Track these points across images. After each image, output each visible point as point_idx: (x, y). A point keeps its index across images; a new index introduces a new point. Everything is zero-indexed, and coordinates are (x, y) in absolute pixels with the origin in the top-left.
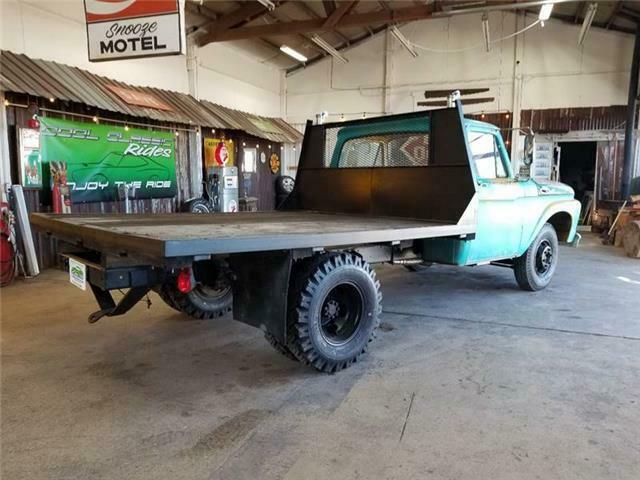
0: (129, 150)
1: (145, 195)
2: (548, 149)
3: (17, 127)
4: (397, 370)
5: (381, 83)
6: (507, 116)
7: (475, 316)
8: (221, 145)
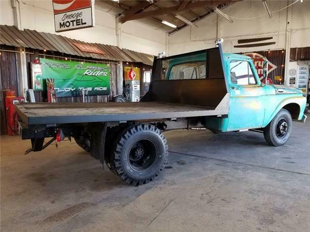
0: (86, 73)
1: (93, 94)
2: (306, 68)
3: (31, 63)
4: (173, 187)
5: (215, 36)
6: (283, 52)
7: (234, 159)
8: (131, 70)
